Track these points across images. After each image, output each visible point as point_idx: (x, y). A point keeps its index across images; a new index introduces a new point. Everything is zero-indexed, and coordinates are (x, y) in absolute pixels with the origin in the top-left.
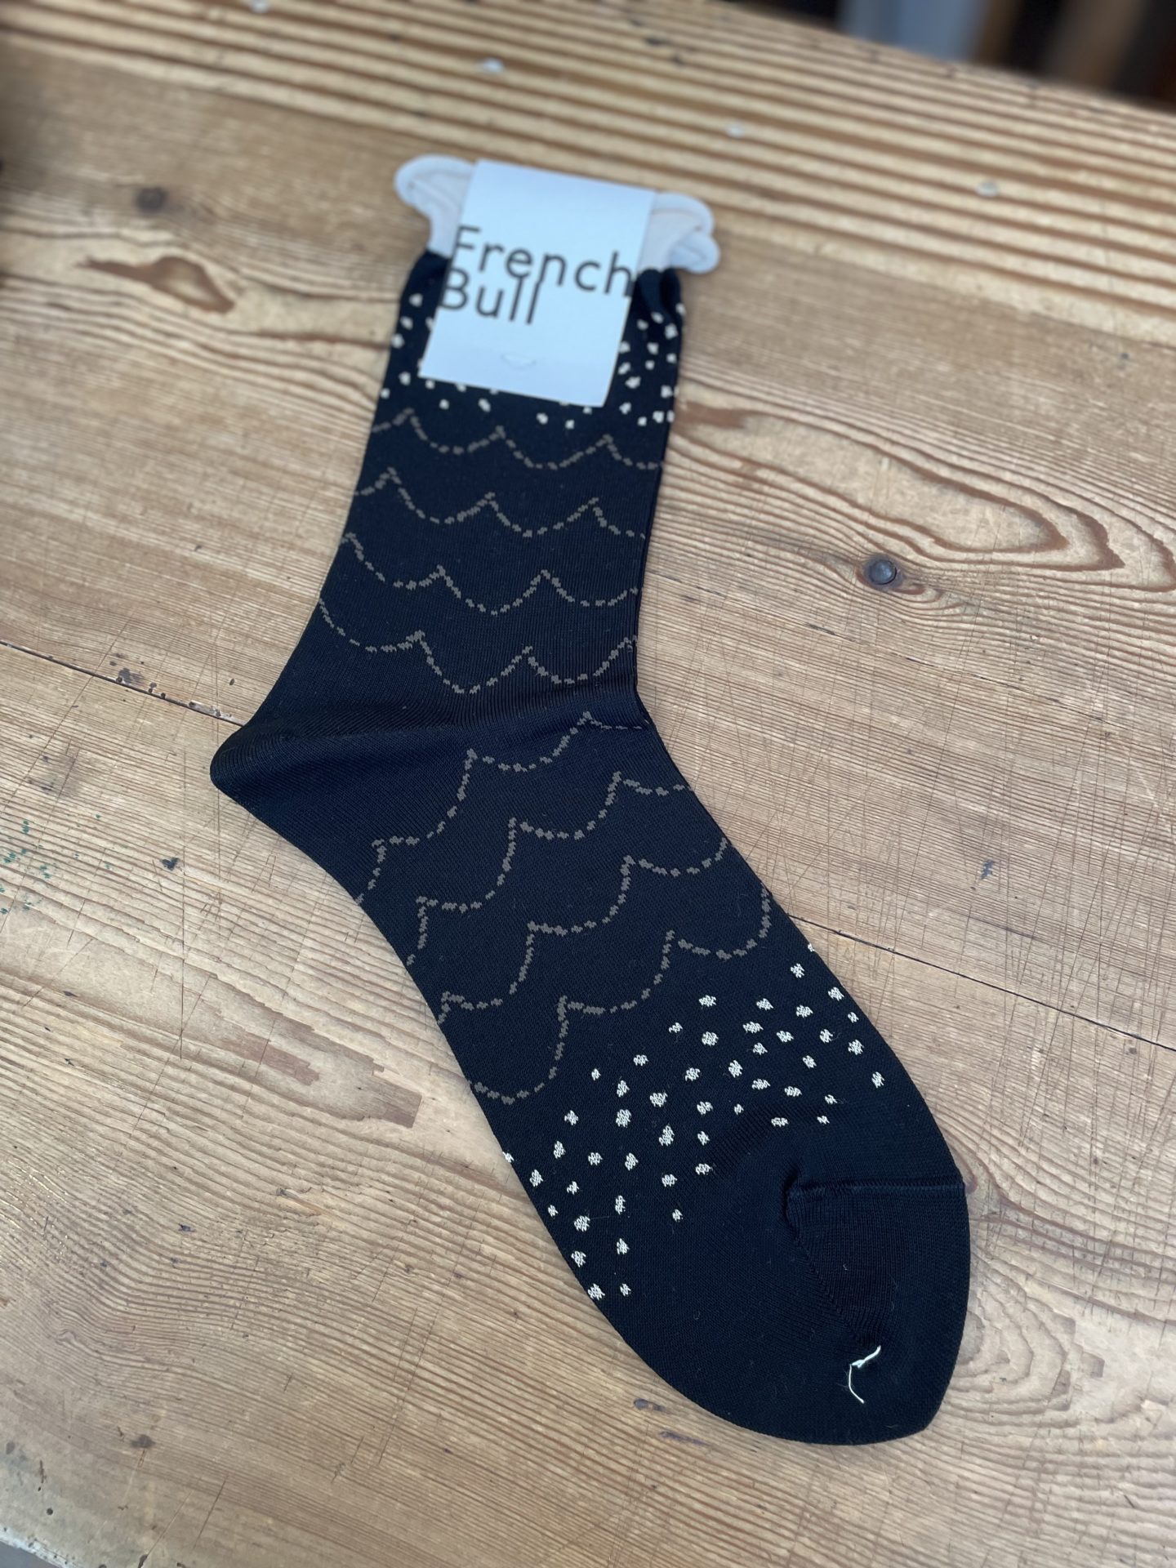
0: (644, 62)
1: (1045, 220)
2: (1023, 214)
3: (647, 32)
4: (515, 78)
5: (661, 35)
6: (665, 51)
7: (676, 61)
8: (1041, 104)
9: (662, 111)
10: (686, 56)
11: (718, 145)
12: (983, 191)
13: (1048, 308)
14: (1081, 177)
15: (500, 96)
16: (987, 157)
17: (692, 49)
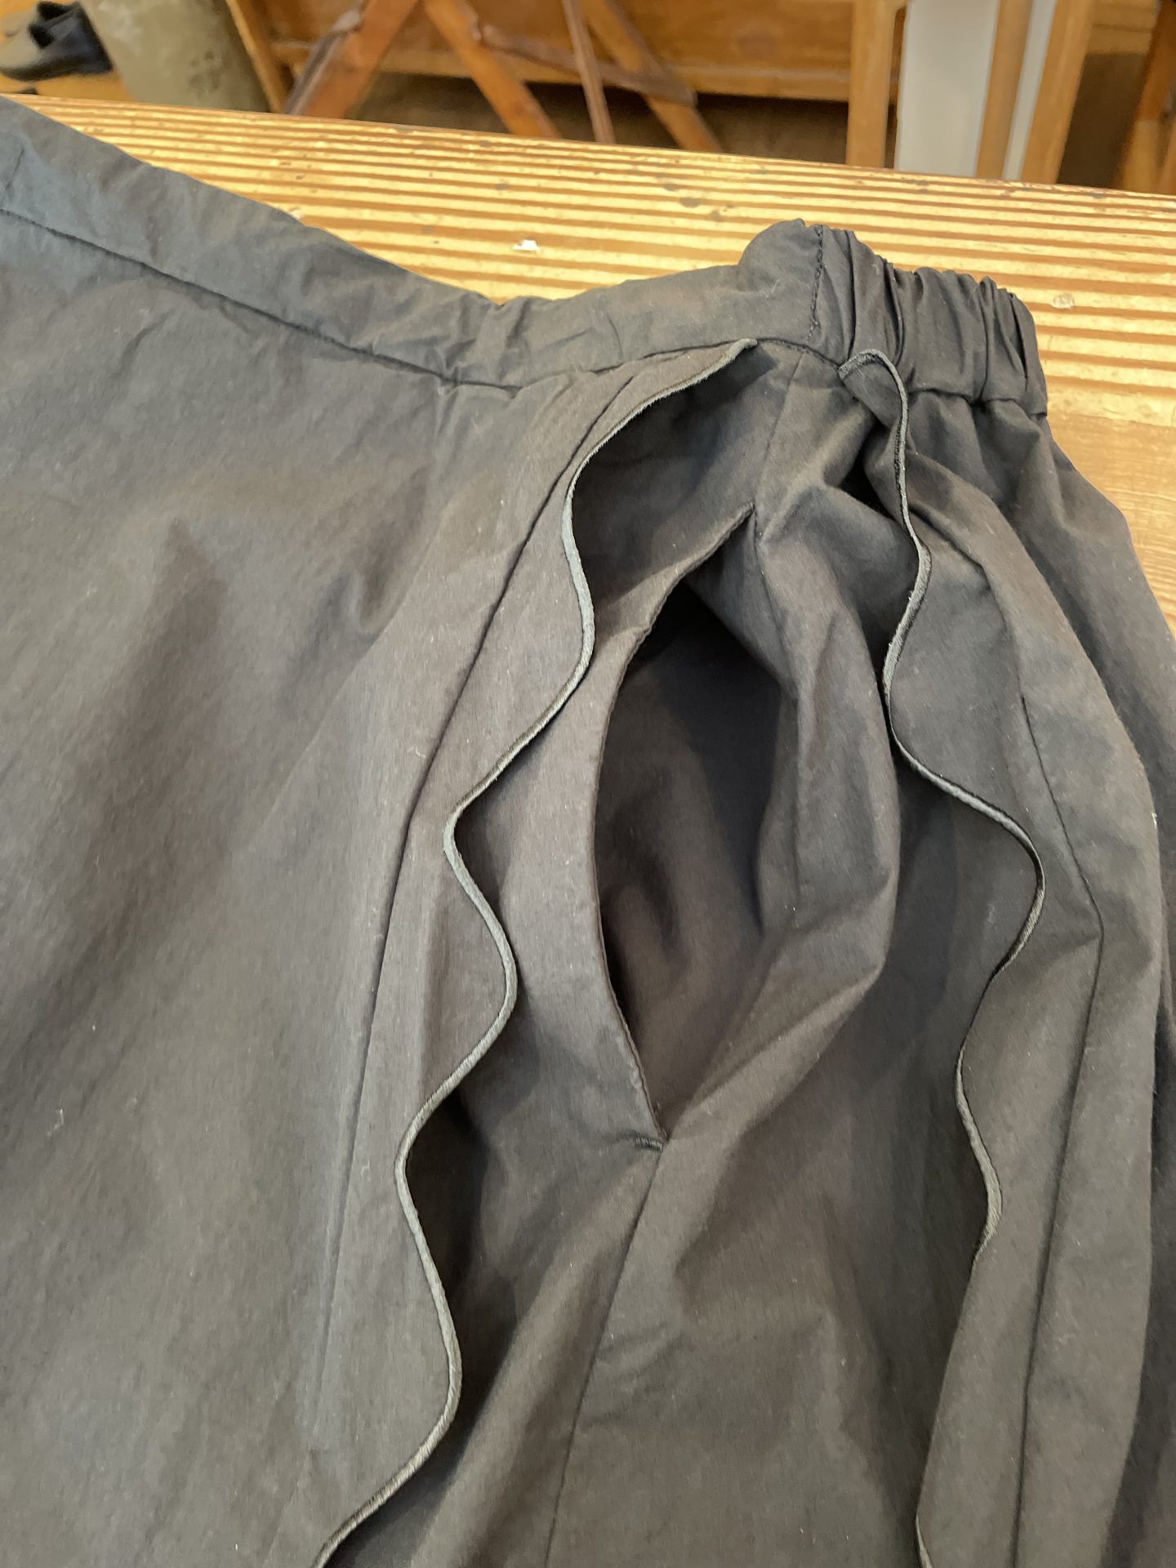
0: (682, 223)
1: (1131, 326)
2: (1105, 323)
3: (683, 193)
4: (550, 253)
5: (695, 195)
6: (704, 210)
7: (716, 217)
8: (1109, 211)
10: (722, 212)
12: (1057, 305)
13: (1148, 416)
15: (535, 272)
16: (1057, 271)
17: (730, 205)
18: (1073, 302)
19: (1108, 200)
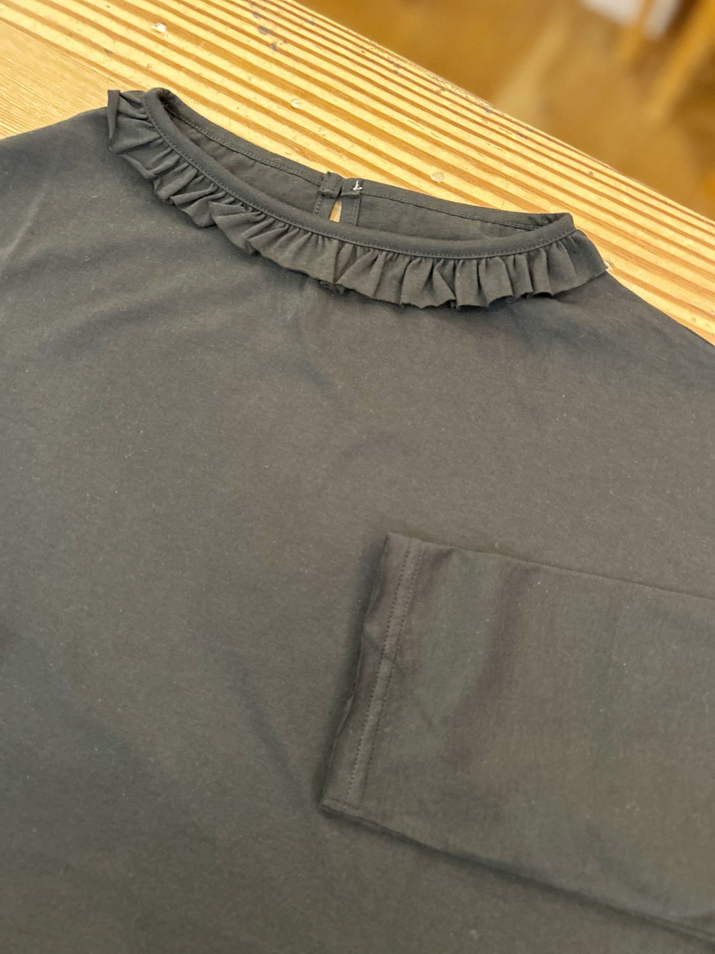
0: (254, 44)
3: (262, 22)
4: (172, 39)
5: (269, 26)
6: (269, 38)
7: (274, 47)
8: (489, 124)
9: (255, 81)
11: (282, 112)
12: (434, 179)
14: (498, 182)
15: (159, 50)
16: (443, 155)
17: (286, 40)
18: (443, 179)
19: (492, 116)
